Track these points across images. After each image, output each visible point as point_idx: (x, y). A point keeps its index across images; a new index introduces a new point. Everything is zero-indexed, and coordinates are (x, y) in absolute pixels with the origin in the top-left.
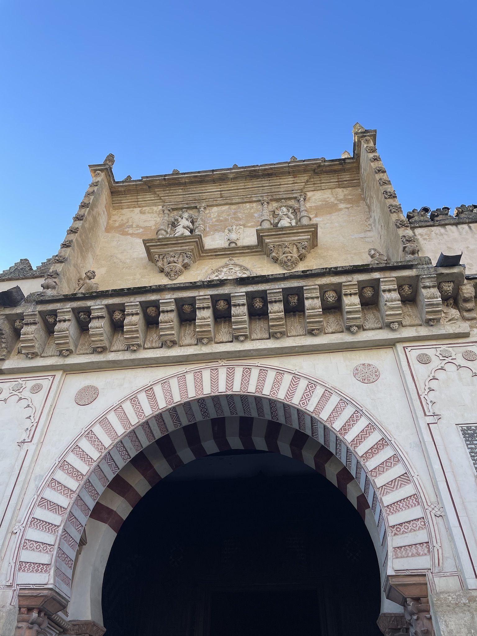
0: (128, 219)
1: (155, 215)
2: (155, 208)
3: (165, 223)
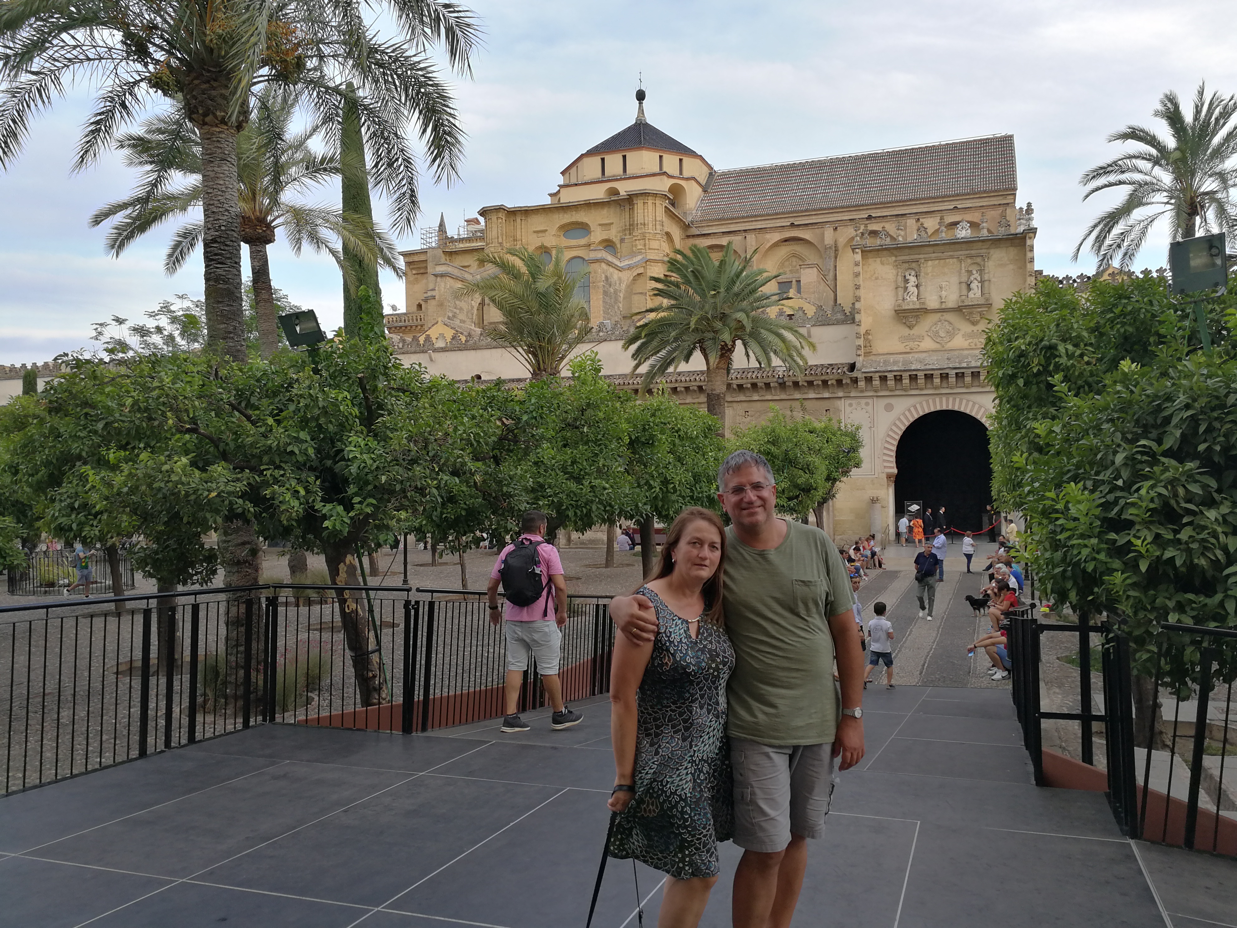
1: (891, 267)
2: (890, 259)
3: (900, 279)
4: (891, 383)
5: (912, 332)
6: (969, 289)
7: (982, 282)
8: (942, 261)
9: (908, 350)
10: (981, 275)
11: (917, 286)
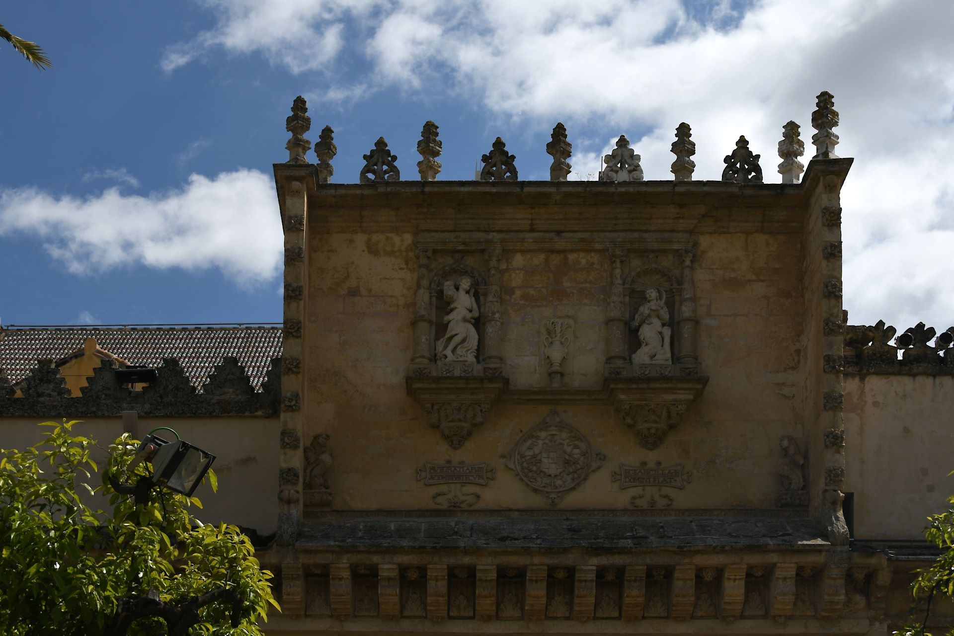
0: (347, 269)
1: (399, 261)
3: (424, 296)
4: (389, 595)
5: (457, 456)
6: (634, 340)
7: (673, 323)
8: (556, 259)
9: (445, 506)
10: (670, 305)
11: (478, 323)
